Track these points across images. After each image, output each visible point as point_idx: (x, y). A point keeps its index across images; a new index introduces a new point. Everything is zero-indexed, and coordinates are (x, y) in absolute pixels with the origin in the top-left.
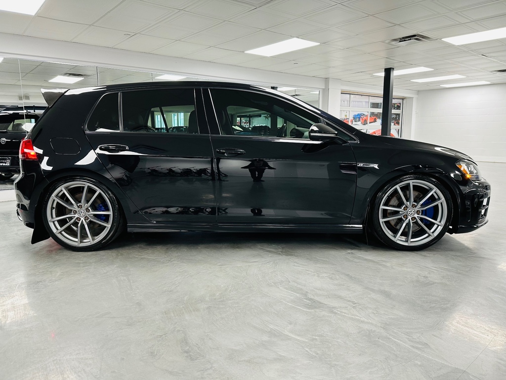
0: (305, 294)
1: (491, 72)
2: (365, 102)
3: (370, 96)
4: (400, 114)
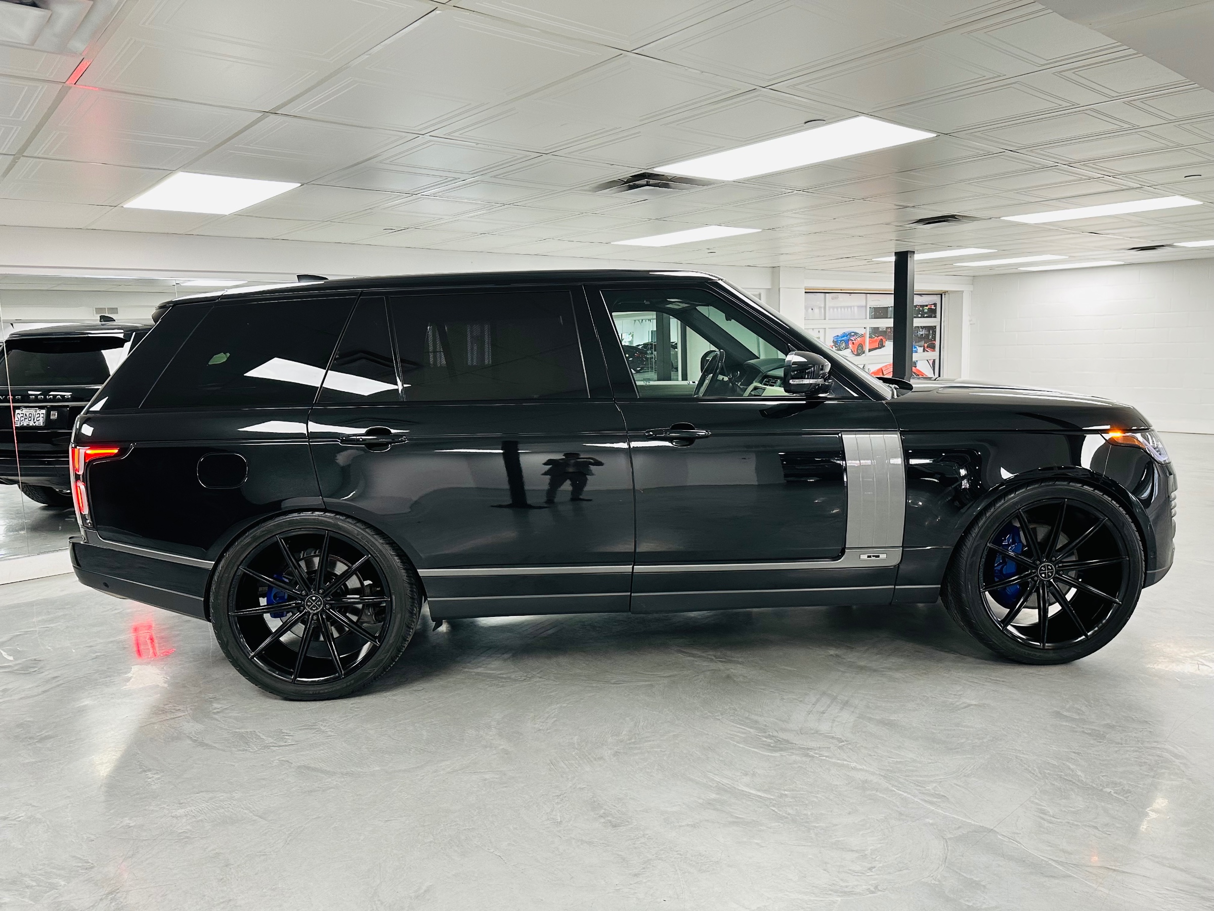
0: (764, 730)
1: (1118, 250)
2: (859, 307)
3: (868, 295)
4: (935, 326)
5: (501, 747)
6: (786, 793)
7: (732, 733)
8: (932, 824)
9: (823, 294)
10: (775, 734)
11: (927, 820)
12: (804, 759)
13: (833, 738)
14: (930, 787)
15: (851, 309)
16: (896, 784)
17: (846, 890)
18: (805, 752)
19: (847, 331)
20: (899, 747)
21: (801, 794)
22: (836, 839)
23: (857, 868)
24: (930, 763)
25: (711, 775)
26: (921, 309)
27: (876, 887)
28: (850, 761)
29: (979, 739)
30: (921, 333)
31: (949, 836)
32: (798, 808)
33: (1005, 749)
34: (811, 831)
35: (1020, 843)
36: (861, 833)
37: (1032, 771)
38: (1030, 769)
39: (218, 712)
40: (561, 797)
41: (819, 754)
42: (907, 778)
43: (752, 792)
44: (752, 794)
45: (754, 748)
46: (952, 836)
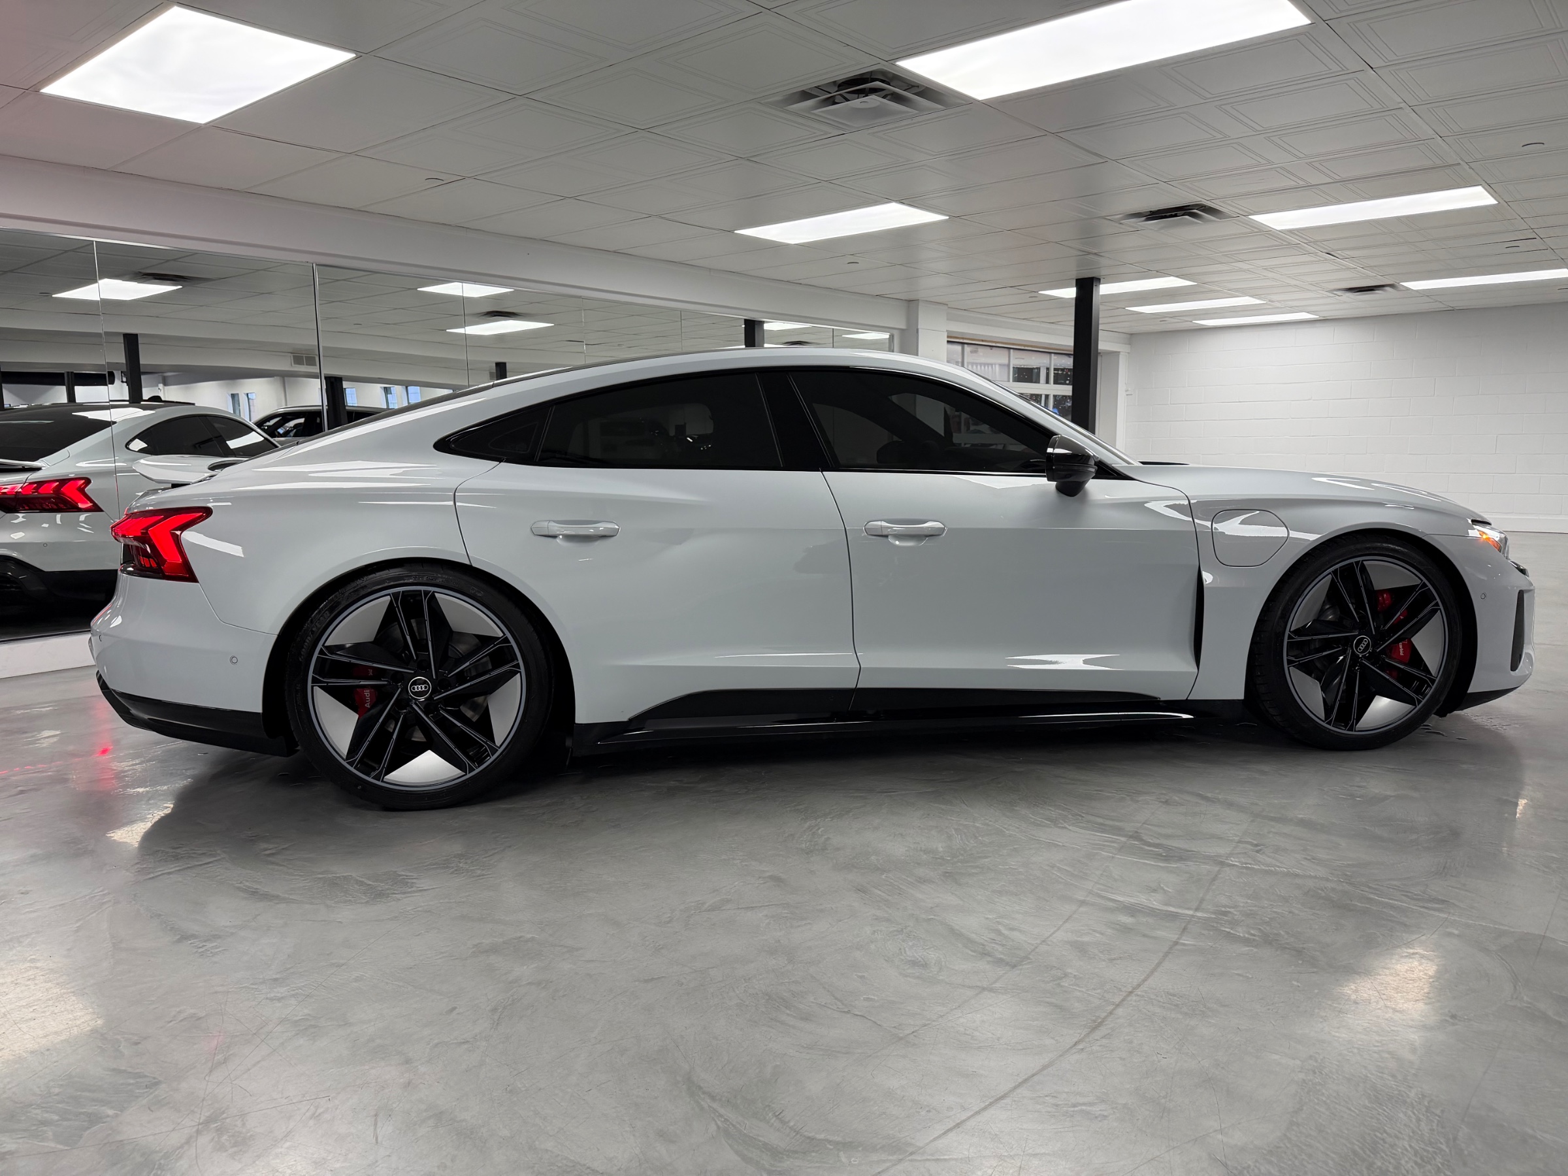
0: (1140, 838)
1: (1331, 291)
2: (1000, 365)
7: (1094, 842)
9: (960, 345)
10: (1157, 841)
14: (1418, 892)
16: (1370, 890)
18: (1215, 860)
20: (1336, 847)
24: (1396, 863)
29: (1435, 833)
31: (1494, 947)
39: (272, 854)
42: (1378, 883)
43: (1178, 911)
45: (1141, 859)
46: (1499, 948)
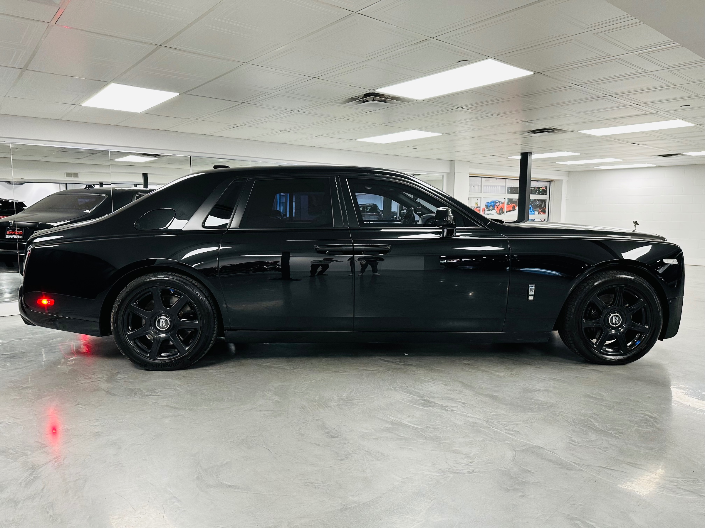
0: (422, 397)
2: (501, 186)
3: (507, 180)
4: (546, 200)
5: (275, 400)
6: (430, 426)
7: (404, 397)
8: (509, 444)
9: (480, 178)
10: (428, 399)
11: (507, 442)
12: (442, 411)
13: (460, 402)
14: (510, 427)
15: (497, 187)
16: (492, 424)
17: (457, 471)
18: (444, 408)
19: (494, 200)
20: (496, 408)
21: (439, 427)
22: (454, 449)
23: (465, 462)
24: (513, 416)
25: (388, 416)
26: (538, 189)
27: (473, 471)
28: (468, 413)
29: (543, 406)
30: (537, 203)
31: (517, 449)
32: (436, 434)
33: (556, 411)
34: (441, 444)
35: (556, 454)
36: (469, 446)
37: (569, 422)
38: (568, 420)
39: (120, 379)
40: (306, 423)
41: (451, 409)
42: (498, 422)
43: (411, 425)
44: (411, 426)
45: (415, 405)
46: (519, 450)
